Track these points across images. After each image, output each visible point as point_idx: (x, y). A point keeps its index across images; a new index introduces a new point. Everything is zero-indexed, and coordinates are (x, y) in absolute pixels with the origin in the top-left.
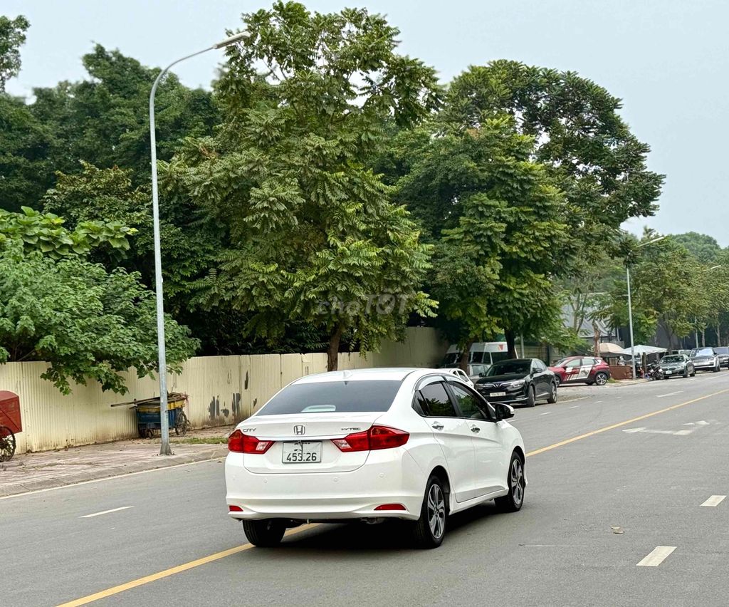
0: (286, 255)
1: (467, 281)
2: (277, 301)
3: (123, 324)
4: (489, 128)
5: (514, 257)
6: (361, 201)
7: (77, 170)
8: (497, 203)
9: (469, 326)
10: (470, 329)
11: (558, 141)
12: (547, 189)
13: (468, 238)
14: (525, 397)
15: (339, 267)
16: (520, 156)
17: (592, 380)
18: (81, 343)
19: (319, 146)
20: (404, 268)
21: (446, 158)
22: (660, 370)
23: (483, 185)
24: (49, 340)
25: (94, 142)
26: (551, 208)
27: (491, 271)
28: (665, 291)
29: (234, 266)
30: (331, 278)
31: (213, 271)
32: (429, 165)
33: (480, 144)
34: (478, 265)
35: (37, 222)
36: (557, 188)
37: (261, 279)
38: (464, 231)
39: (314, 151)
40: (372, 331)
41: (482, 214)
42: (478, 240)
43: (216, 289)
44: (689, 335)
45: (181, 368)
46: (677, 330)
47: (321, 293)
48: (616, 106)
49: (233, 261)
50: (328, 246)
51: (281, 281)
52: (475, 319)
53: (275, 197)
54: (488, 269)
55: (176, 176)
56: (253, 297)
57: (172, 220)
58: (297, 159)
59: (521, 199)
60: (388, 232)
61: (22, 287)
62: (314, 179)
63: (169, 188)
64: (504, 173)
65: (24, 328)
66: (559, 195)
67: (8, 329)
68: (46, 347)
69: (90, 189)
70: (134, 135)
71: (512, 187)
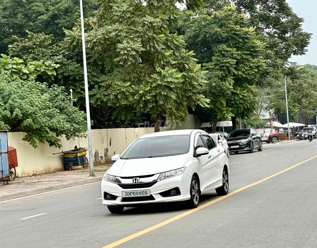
0: (134, 77)
1: (217, 90)
2: (130, 101)
3: (59, 113)
4: (226, 11)
5: (240, 77)
6: (172, 49)
8: (231, 49)
9: (217, 112)
10: (217, 114)
11: (256, 17)
12: (256, 42)
13: (217, 68)
14: (249, 148)
15: (163, 82)
16: (242, 25)
17: (270, 140)
18: (43, 123)
19: (151, 21)
20: (194, 83)
21: (205, 26)
22: (303, 135)
23: (224, 40)
24: (28, 121)
25: (22, 21)
26: (257, 51)
27: (229, 84)
28: (303, 95)
29: (108, 84)
30: (158, 88)
31: (96, 86)
32: (196, 31)
33: (222, 19)
34: (222, 81)
35: (10, 62)
36: (261, 42)
37: (122, 90)
38: (215, 64)
39: (148, 24)
40: (177, 115)
41: (223, 55)
42: (222, 69)
43: (99, 95)
44: (313, 117)
45: (87, 135)
46: (307, 114)
47: (153, 96)
49: (107, 81)
50: (157, 72)
51: (133, 91)
52: (220, 109)
53: (130, 48)
54: (227, 83)
55: (77, 37)
56: (118, 99)
57: (75, 60)
58: (139, 28)
59: (243, 47)
60: (185, 64)
61: (13, 94)
62: (149, 38)
63: (74, 44)
64: (235, 34)
65: (17, 115)
66: (262, 45)
67: (9, 116)
68: (26, 125)
69: (31, 45)
70: (45, 17)
71: (239, 41)
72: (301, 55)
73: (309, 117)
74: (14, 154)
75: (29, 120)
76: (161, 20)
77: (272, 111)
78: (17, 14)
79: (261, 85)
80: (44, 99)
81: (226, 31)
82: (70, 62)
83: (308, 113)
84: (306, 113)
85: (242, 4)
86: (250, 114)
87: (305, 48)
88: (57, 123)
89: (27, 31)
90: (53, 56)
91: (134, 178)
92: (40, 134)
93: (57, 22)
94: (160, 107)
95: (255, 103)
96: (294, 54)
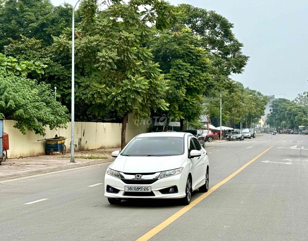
0: (109, 81)
1: (172, 96)
2: (104, 100)
3: (46, 106)
4: (184, 32)
5: (191, 87)
6: (142, 60)
7: (6, 38)
8: (186, 64)
12: (206, 60)
13: (173, 78)
15: (132, 87)
16: (196, 45)
17: (207, 139)
18: (32, 114)
19: (127, 36)
20: (158, 89)
21: (166, 43)
22: (231, 137)
23: (180, 56)
25: (15, 26)
26: (207, 67)
27: (182, 93)
28: (234, 105)
29: (87, 84)
30: (128, 92)
31: (76, 86)
32: (158, 46)
33: (180, 39)
34: (177, 90)
35: (6, 60)
36: (209, 60)
37: (98, 90)
38: (172, 75)
39: (124, 38)
40: (142, 115)
41: (179, 68)
42: (178, 79)
43: (78, 93)
45: (67, 126)
47: (123, 98)
48: (231, 27)
49: (86, 82)
50: (128, 78)
51: (107, 92)
52: (173, 112)
53: (108, 56)
55: (64, 44)
56: (94, 98)
57: (60, 63)
58: (116, 41)
59: (196, 63)
60: (152, 74)
61: (9, 88)
62: (124, 50)
63: (61, 49)
64: (190, 52)
65: (11, 105)
66: (210, 62)
67: (3, 106)
68: (18, 115)
69: (24, 47)
70: (35, 25)
71: (193, 58)
72: (238, 73)
73: (236, 122)
74: (6, 138)
75: (21, 111)
76: (135, 36)
77: (208, 116)
78: (11, 20)
79: (207, 95)
80: (34, 93)
81: (183, 49)
82: (56, 64)
83: (235, 119)
84: (234, 119)
85: (195, 28)
86: (195, 118)
87: (243, 68)
88: (44, 115)
89: (21, 35)
90: (42, 57)
91: (137, 175)
92: (29, 123)
93: (45, 30)
94: (128, 107)
95: (200, 109)
96: (233, 72)
